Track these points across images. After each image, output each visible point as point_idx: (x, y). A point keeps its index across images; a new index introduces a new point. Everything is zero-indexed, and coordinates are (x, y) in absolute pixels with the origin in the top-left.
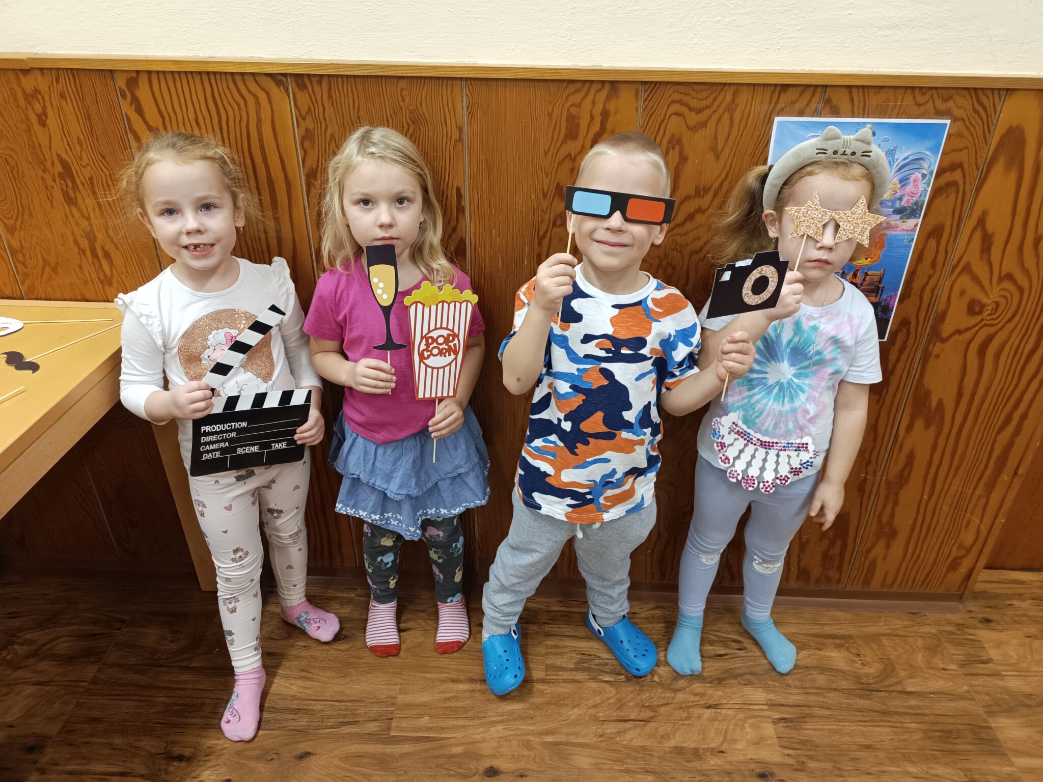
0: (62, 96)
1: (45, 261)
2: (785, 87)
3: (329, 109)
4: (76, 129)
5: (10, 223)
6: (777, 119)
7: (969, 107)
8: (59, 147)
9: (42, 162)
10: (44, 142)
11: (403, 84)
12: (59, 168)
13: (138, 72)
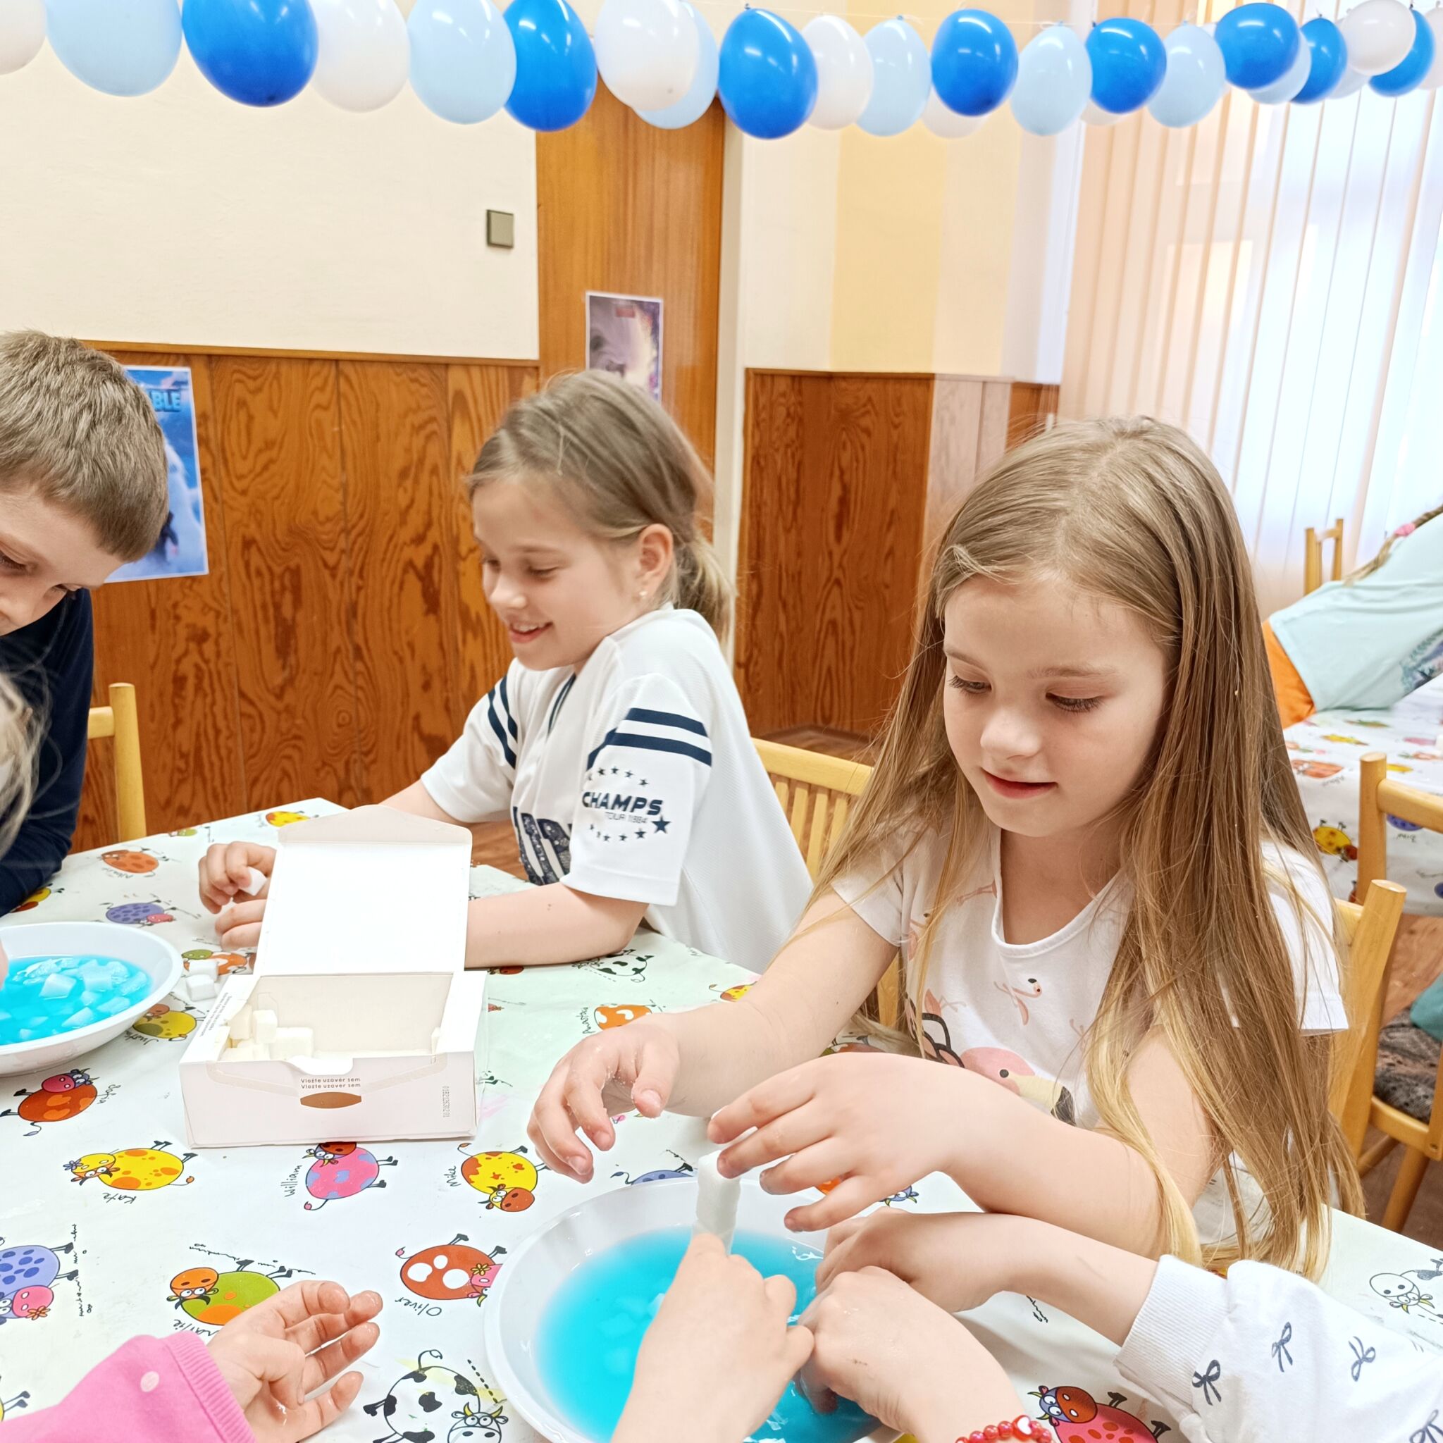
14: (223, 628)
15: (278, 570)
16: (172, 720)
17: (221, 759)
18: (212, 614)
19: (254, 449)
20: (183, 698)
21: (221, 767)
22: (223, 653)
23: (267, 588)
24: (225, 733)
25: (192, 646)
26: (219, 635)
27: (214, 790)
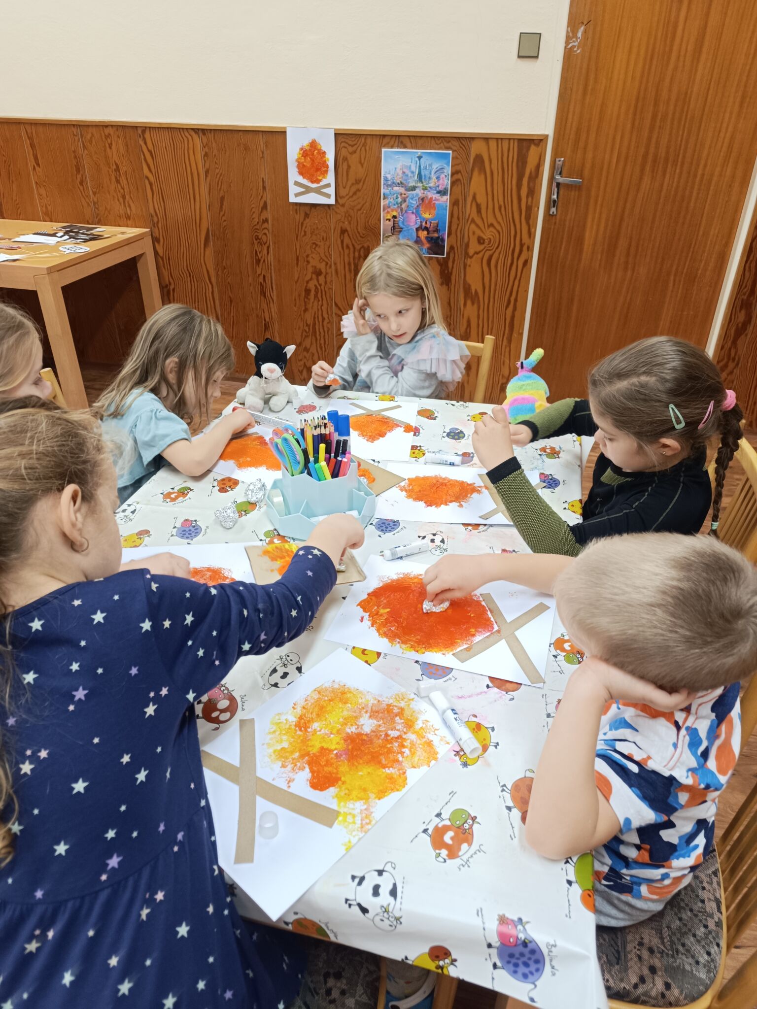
0: (118, 136)
1: (106, 208)
2: (384, 136)
3: (214, 144)
4: (122, 150)
5: (94, 190)
6: (383, 150)
7: (458, 146)
8: (115, 158)
9: (108, 164)
10: (110, 156)
11: (241, 133)
12: (114, 167)
13: (146, 127)
14: (329, 271)
15: (357, 247)
16: (303, 308)
17: (324, 332)
18: (324, 263)
19: (349, 183)
20: (309, 300)
21: (324, 336)
22: (328, 283)
23: (352, 255)
24: (326, 321)
25: (314, 276)
26: (327, 273)
27: (321, 344)
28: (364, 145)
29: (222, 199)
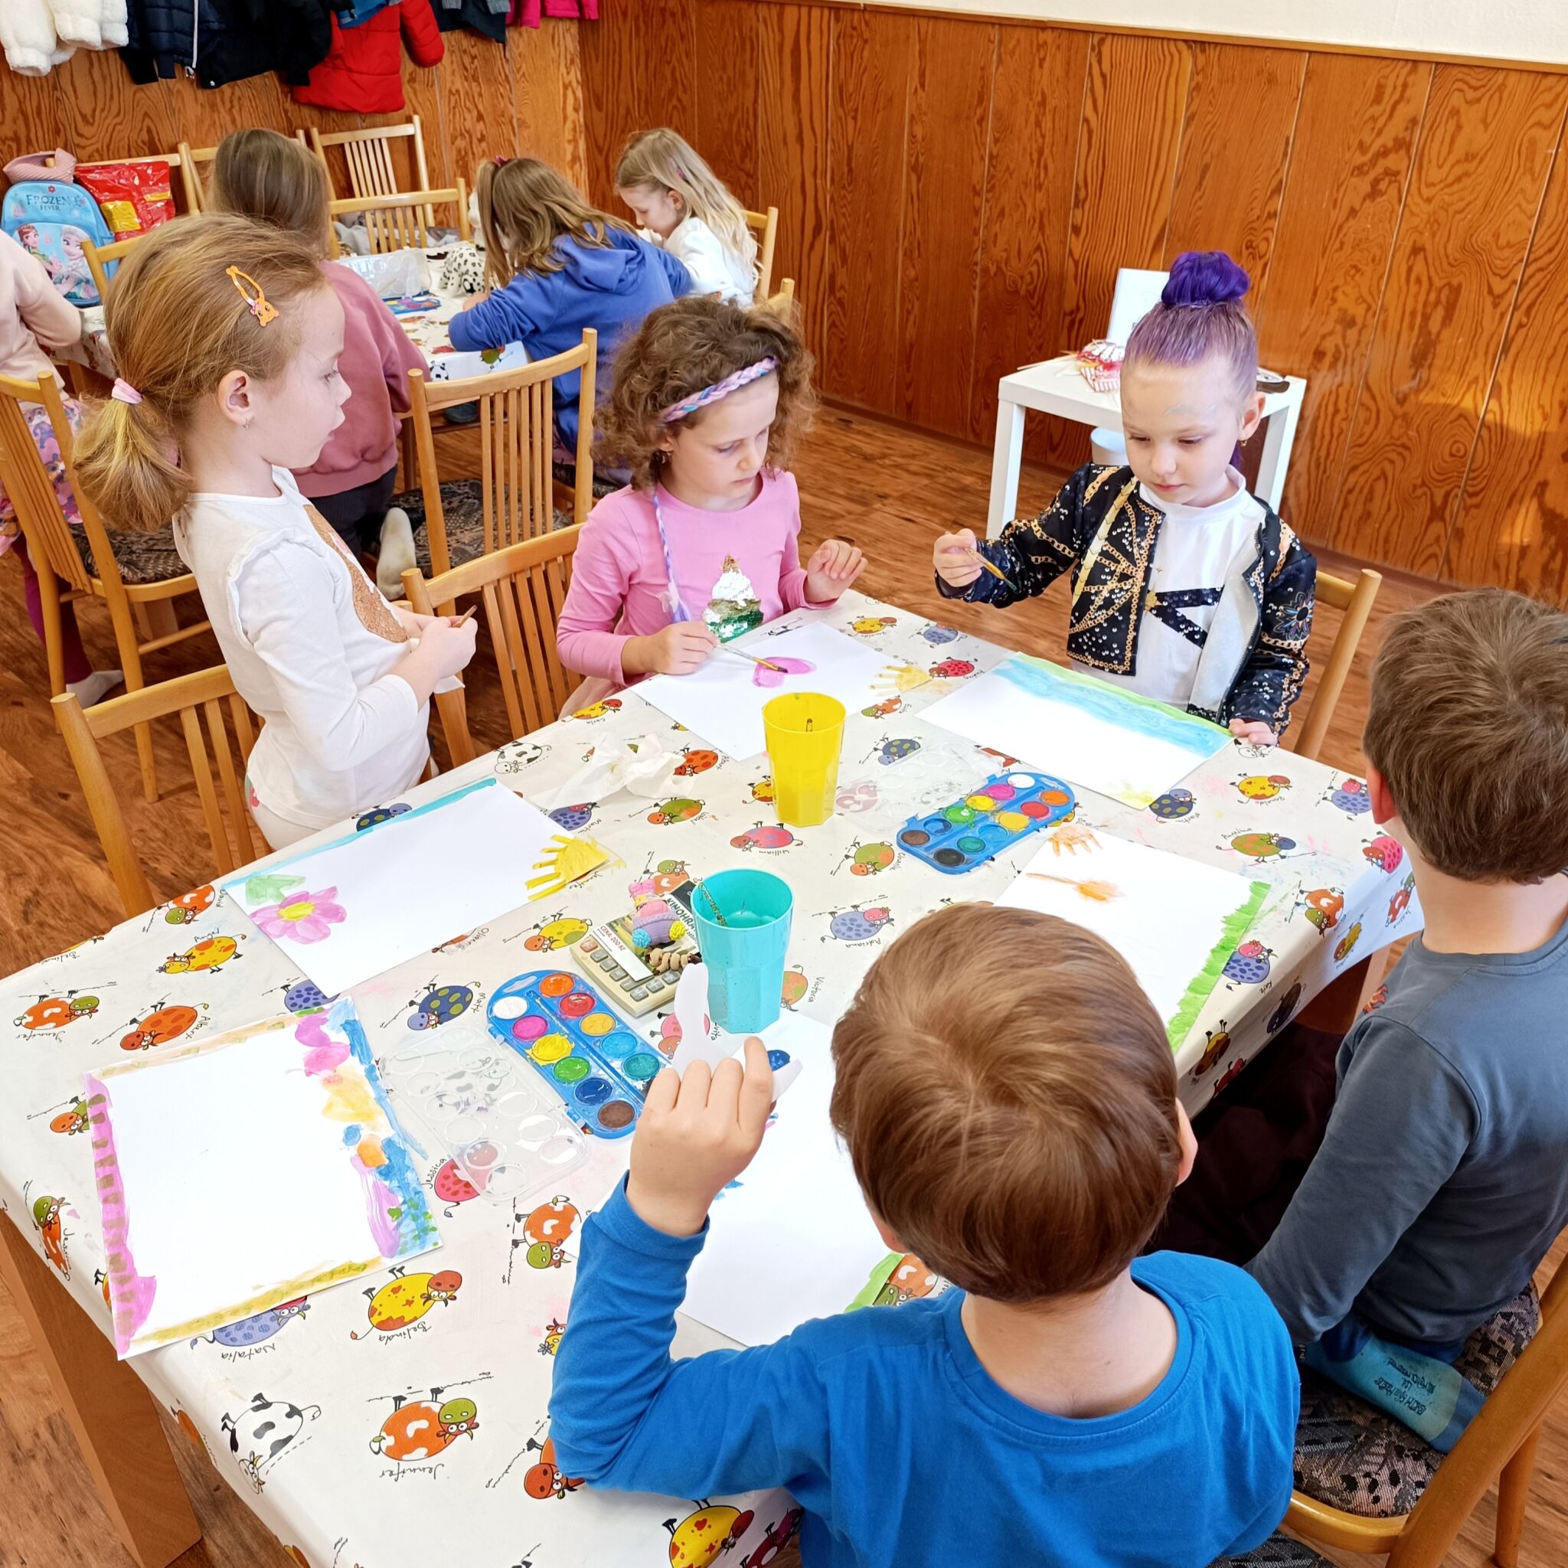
28: (1501, 88)
29: (1206, 168)
